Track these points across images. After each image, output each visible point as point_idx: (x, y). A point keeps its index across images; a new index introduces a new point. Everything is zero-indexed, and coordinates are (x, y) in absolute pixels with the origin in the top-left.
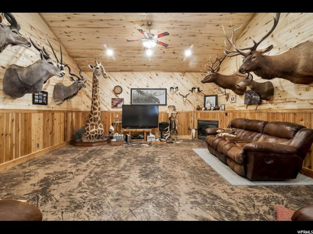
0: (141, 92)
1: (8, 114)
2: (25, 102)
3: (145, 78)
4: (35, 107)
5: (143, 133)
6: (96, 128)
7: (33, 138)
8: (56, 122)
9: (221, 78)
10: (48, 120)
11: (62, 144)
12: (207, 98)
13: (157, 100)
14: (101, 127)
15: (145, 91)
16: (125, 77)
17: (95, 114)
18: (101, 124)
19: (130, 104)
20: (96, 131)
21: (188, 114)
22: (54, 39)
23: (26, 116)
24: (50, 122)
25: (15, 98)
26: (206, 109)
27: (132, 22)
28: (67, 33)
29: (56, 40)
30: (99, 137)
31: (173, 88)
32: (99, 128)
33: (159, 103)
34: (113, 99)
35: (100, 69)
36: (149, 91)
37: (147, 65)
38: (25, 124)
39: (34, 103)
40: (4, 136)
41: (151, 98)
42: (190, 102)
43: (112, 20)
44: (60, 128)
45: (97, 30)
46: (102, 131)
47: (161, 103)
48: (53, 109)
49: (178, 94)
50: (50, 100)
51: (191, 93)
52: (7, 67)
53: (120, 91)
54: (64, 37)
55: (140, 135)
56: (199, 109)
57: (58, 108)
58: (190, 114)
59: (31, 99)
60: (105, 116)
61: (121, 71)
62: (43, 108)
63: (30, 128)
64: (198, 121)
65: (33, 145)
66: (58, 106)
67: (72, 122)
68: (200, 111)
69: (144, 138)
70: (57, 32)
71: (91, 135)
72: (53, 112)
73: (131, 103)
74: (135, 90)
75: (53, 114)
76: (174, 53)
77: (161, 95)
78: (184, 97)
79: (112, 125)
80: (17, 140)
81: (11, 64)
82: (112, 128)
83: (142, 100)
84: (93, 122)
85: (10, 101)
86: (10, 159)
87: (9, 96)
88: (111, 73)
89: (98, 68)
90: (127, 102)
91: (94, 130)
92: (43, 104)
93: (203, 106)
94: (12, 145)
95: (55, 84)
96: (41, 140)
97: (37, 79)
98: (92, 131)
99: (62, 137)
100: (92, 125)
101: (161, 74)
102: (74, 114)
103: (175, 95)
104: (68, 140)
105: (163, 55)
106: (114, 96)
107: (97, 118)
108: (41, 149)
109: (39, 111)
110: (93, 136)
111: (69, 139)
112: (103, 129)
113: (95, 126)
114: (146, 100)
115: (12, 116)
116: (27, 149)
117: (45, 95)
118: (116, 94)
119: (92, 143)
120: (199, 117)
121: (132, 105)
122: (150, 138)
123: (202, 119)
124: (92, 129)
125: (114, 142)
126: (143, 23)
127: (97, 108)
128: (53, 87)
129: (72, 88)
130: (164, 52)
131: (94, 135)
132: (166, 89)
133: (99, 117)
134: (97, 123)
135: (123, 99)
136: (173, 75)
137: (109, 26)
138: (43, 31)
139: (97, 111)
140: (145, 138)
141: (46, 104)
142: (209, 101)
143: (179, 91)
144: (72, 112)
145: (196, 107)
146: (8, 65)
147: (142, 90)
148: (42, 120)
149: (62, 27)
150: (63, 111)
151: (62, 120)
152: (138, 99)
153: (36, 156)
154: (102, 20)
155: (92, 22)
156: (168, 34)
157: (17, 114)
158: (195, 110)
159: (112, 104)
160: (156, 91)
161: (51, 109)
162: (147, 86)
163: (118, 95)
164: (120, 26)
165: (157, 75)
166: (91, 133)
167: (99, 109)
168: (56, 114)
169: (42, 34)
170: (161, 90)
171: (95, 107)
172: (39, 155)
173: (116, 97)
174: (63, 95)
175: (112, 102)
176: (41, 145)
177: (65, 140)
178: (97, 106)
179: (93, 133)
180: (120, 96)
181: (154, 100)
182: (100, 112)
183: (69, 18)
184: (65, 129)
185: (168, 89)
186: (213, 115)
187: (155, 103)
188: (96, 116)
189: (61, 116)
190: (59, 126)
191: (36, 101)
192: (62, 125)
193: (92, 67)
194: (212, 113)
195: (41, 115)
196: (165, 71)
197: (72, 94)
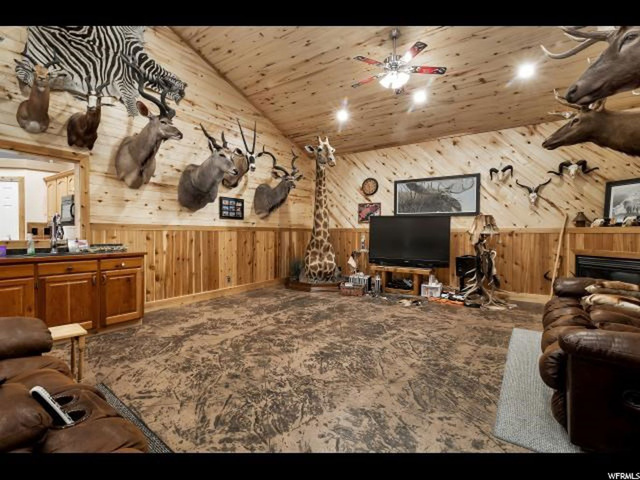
0: (416, 186)
1: (185, 232)
2: (208, 216)
3: (426, 154)
4: (224, 223)
5: (410, 277)
6: (321, 260)
7: (221, 267)
8: (260, 247)
9: (616, 123)
10: (245, 242)
11: (270, 282)
12: (615, 190)
13: (454, 203)
14: (330, 258)
15: (426, 185)
16: (383, 159)
17: (318, 234)
18: (330, 253)
19: (393, 214)
20: (320, 266)
21: (543, 238)
22: (254, 114)
23: (211, 235)
24: (249, 245)
25: (194, 211)
26: (606, 223)
27: (359, 44)
28: (269, 100)
29: (257, 115)
30: (327, 276)
31: (496, 171)
32: (326, 260)
33: (459, 209)
34: (361, 206)
35: (324, 151)
36: (435, 185)
37: (426, 124)
38: (209, 246)
39: (222, 216)
40: (181, 260)
41: (440, 199)
42: (552, 204)
43: (323, 53)
44: (267, 256)
45: (305, 81)
46: (331, 266)
47: (463, 211)
48: (254, 226)
49: (514, 185)
50: (247, 211)
51: (556, 179)
52: (182, 169)
53: (373, 189)
54: (268, 107)
55: (405, 281)
56: (582, 222)
57: (263, 224)
58: (552, 239)
59: (217, 211)
60: (347, 239)
61: (376, 147)
62: (237, 223)
63: (216, 253)
64: (577, 256)
65: (222, 278)
66: (262, 221)
67: (290, 248)
68: (586, 229)
69: (411, 288)
70: (258, 102)
71: (312, 271)
72: (253, 231)
73: (395, 212)
74: (404, 184)
75: (254, 233)
76: (482, 81)
77: (464, 190)
78: (530, 192)
79: (353, 255)
80: (197, 267)
81: (187, 164)
82: (352, 262)
83: (418, 204)
84: (315, 249)
85: (188, 214)
86: (189, 292)
87: (185, 208)
88: (358, 154)
89: (320, 150)
90: (387, 210)
91: (317, 262)
92: (236, 218)
93: (600, 212)
94: (191, 273)
95: (256, 186)
96: (234, 271)
97: (210, 181)
98: (313, 264)
99: (271, 271)
100: (314, 254)
101: (467, 139)
102: (294, 234)
103: (505, 189)
104: (282, 277)
105: (454, 94)
106: (362, 200)
107: (322, 241)
108: (233, 285)
109: (230, 229)
110: (314, 274)
111: (284, 274)
112: (333, 262)
113: (318, 257)
114: (427, 205)
115: (191, 235)
116: (212, 282)
117: (240, 205)
118: (367, 195)
119: (310, 285)
120: (580, 246)
121: (396, 217)
122: (427, 289)
123: (590, 252)
124: (313, 260)
125: (349, 288)
126: (380, 38)
127: (321, 224)
128: (254, 191)
129: (277, 190)
130: (454, 86)
131: (316, 272)
132: (478, 176)
133: (325, 240)
134: (321, 250)
135: (380, 204)
136: (498, 138)
137: (322, 67)
138: (236, 107)
139: (321, 228)
140: (416, 288)
141: (242, 218)
142: (624, 197)
143: (516, 177)
144: (290, 230)
145: (573, 215)
146: (183, 166)
147: (418, 183)
148: (234, 242)
149: (261, 93)
150: (273, 230)
151: (271, 243)
152: (409, 204)
153: (226, 295)
154: (307, 61)
155: (294, 70)
156: (426, 46)
157: (197, 233)
158: (571, 225)
159: (360, 216)
160: (452, 181)
161: (249, 225)
162: (431, 173)
163: (371, 198)
164: (340, 60)
165: (455, 143)
166: (311, 267)
167: (326, 225)
168: (258, 233)
169: (234, 111)
170: (464, 180)
171: (318, 221)
172: (230, 293)
173: (367, 202)
174: (266, 202)
175: (360, 212)
176: (234, 279)
177: (275, 277)
178: (321, 219)
179: (315, 268)
180: (374, 199)
181: (445, 204)
182: (326, 230)
183: (263, 75)
184: (277, 259)
185: (485, 174)
186: (629, 240)
187: (451, 210)
188: (320, 238)
189: (267, 236)
190: (264, 253)
191: (225, 213)
192: (271, 251)
193: (312, 150)
194: (625, 234)
195: (234, 234)
196: (476, 130)
197: (279, 199)
